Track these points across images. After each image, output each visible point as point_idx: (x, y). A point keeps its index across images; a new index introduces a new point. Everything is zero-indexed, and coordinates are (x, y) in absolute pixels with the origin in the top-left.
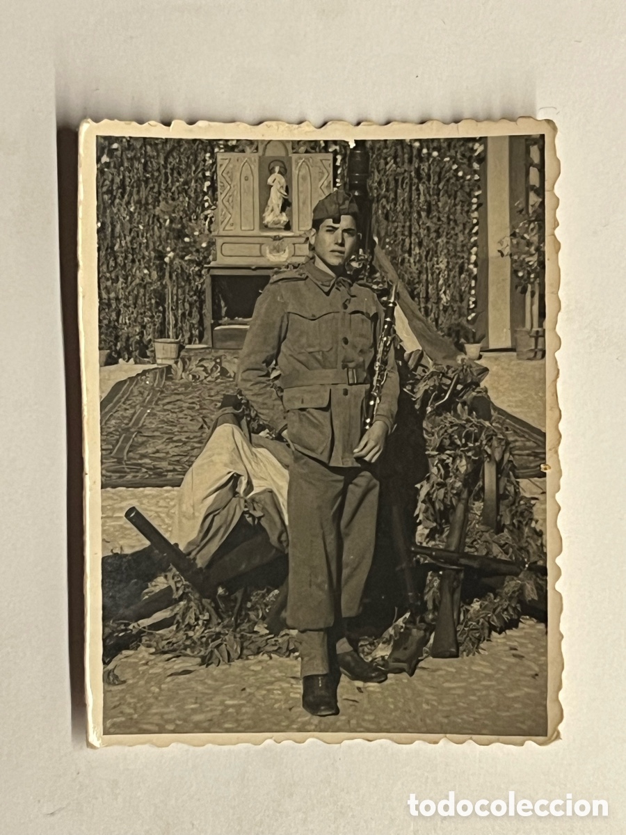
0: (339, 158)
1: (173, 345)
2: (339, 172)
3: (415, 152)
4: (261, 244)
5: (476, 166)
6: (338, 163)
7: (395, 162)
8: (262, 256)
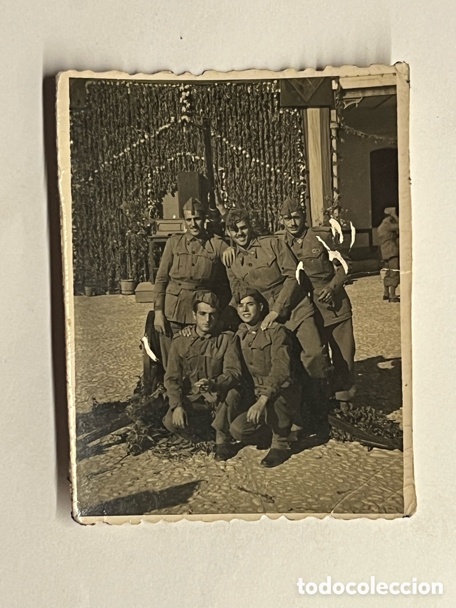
0: (224, 174)
1: (131, 283)
2: (224, 182)
3: (267, 170)
4: (181, 224)
5: (301, 178)
6: (223, 177)
7: (256, 176)
8: (182, 230)
